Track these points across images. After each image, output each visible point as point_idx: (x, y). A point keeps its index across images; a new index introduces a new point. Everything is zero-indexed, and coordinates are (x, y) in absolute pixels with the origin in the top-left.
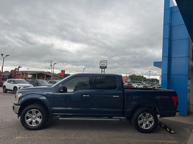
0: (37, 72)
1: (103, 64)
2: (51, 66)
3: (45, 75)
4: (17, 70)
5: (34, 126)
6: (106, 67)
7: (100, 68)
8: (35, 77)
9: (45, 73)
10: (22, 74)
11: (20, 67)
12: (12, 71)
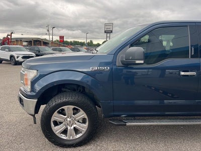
0: (33, 39)
1: (108, 27)
2: (48, 31)
3: (42, 42)
4: (9, 37)
5: (71, 138)
6: (111, 32)
7: (105, 32)
8: (31, 44)
9: (42, 39)
10: (16, 41)
11: (12, 33)
12: (4, 38)
